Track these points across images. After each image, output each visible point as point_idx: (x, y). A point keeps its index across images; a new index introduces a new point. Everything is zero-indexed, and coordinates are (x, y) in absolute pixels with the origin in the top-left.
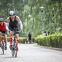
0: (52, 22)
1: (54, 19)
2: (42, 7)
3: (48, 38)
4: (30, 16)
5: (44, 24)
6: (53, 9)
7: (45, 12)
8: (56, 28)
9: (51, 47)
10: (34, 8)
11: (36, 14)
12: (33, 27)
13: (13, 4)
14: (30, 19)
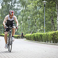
0: (35, 26)
1: (36, 24)
2: (29, 17)
4: (21, 22)
5: (30, 27)
6: (36, 18)
7: (31, 20)
8: (37, 29)
9: (34, 41)
11: (26, 20)
12: (23, 29)
14: (22, 24)
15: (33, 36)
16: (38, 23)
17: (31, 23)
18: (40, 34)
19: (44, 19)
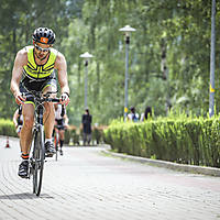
0: (158, 76)
1: (165, 68)
2: (127, 28)
3: (144, 130)
4: (86, 55)
5: (132, 82)
6: (165, 35)
7: (138, 45)
8: (171, 96)
10: (102, 31)
11: (109, 48)
12: (97, 92)
13: (33, 14)
14: (86, 65)
15: (149, 135)
16: (174, 61)
17: (139, 63)
18: (189, 121)
19: (208, 41)
